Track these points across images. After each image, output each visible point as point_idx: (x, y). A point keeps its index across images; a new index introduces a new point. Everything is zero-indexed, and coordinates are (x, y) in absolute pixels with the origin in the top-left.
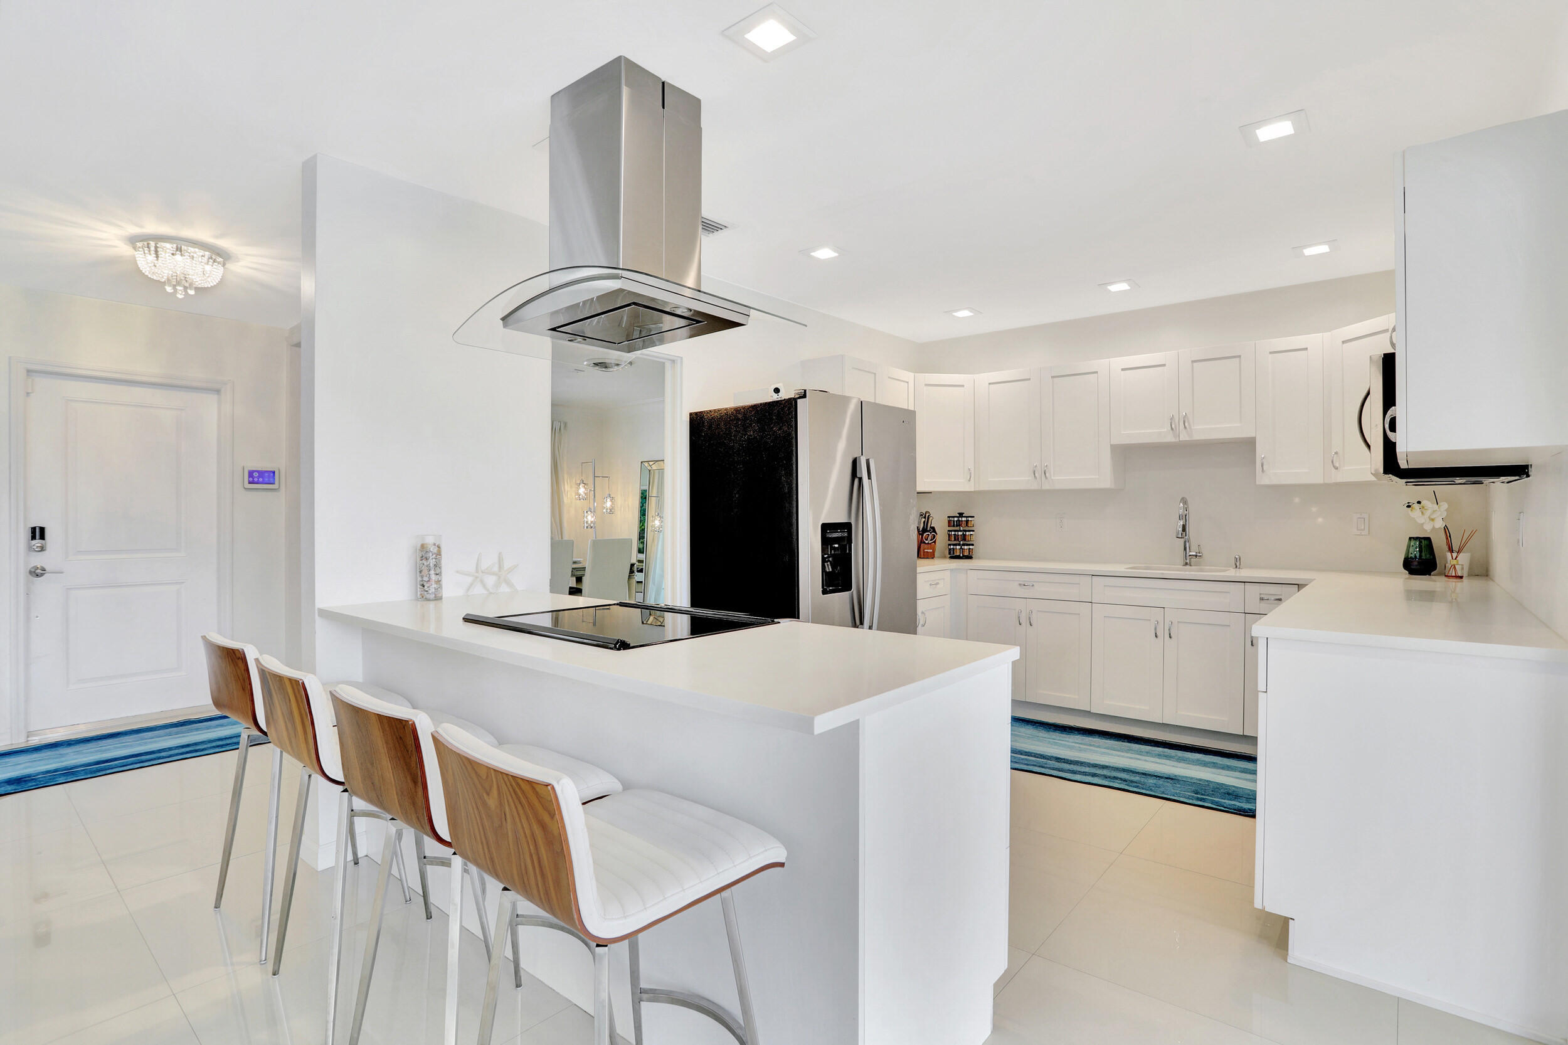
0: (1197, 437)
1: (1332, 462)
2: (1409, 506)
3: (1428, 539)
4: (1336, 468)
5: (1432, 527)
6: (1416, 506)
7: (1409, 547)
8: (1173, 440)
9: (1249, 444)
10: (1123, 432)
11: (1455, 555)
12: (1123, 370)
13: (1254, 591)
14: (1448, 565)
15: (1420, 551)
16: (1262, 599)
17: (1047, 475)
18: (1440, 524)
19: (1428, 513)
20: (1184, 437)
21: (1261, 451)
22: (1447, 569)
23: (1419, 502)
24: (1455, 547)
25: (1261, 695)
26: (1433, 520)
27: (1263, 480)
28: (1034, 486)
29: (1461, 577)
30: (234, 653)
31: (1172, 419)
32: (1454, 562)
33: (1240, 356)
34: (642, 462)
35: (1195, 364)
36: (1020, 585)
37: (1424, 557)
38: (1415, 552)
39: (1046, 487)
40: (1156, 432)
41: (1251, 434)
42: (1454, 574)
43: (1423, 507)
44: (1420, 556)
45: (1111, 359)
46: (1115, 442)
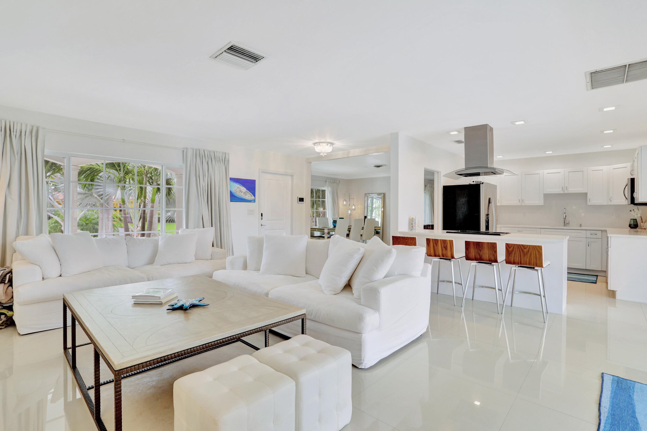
0: (570, 192)
1: (610, 199)
2: (630, 211)
3: (636, 219)
4: (611, 201)
5: (637, 216)
6: (633, 211)
7: (630, 221)
8: (563, 193)
9: (586, 194)
10: (547, 190)
11: (644, 223)
12: (547, 173)
13: (589, 233)
14: (642, 226)
15: (634, 222)
16: (591, 234)
17: (524, 201)
18: (639, 215)
19: (636, 213)
20: (566, 192)
21: (589, 196)
22: (642, 227)
23: (633, 210)
24: (644, 221)
25: (609, 248)
26: (637, 214)
27: (589, 203)
28: (519, 204)
29: (645, 229)
30: (405, 238)
31: (562, 187)
32: (644, 225)
33: (583, 171)
34: (365, 194)
35: (569, 173)
36: (518, 231)
37: (635, 224)
38: (632, 223)
39: (523, 204)
40: (558, 190)
41: (587, 192)
42: (643, 228)
43: (635, 211)
44: (634, 224)
45: (544, 170)
46: (544, 193)
